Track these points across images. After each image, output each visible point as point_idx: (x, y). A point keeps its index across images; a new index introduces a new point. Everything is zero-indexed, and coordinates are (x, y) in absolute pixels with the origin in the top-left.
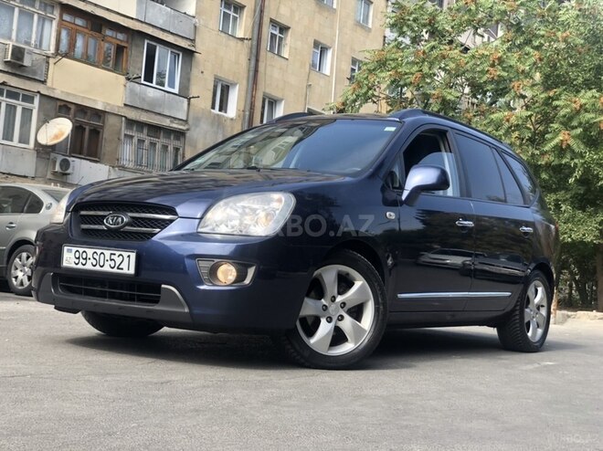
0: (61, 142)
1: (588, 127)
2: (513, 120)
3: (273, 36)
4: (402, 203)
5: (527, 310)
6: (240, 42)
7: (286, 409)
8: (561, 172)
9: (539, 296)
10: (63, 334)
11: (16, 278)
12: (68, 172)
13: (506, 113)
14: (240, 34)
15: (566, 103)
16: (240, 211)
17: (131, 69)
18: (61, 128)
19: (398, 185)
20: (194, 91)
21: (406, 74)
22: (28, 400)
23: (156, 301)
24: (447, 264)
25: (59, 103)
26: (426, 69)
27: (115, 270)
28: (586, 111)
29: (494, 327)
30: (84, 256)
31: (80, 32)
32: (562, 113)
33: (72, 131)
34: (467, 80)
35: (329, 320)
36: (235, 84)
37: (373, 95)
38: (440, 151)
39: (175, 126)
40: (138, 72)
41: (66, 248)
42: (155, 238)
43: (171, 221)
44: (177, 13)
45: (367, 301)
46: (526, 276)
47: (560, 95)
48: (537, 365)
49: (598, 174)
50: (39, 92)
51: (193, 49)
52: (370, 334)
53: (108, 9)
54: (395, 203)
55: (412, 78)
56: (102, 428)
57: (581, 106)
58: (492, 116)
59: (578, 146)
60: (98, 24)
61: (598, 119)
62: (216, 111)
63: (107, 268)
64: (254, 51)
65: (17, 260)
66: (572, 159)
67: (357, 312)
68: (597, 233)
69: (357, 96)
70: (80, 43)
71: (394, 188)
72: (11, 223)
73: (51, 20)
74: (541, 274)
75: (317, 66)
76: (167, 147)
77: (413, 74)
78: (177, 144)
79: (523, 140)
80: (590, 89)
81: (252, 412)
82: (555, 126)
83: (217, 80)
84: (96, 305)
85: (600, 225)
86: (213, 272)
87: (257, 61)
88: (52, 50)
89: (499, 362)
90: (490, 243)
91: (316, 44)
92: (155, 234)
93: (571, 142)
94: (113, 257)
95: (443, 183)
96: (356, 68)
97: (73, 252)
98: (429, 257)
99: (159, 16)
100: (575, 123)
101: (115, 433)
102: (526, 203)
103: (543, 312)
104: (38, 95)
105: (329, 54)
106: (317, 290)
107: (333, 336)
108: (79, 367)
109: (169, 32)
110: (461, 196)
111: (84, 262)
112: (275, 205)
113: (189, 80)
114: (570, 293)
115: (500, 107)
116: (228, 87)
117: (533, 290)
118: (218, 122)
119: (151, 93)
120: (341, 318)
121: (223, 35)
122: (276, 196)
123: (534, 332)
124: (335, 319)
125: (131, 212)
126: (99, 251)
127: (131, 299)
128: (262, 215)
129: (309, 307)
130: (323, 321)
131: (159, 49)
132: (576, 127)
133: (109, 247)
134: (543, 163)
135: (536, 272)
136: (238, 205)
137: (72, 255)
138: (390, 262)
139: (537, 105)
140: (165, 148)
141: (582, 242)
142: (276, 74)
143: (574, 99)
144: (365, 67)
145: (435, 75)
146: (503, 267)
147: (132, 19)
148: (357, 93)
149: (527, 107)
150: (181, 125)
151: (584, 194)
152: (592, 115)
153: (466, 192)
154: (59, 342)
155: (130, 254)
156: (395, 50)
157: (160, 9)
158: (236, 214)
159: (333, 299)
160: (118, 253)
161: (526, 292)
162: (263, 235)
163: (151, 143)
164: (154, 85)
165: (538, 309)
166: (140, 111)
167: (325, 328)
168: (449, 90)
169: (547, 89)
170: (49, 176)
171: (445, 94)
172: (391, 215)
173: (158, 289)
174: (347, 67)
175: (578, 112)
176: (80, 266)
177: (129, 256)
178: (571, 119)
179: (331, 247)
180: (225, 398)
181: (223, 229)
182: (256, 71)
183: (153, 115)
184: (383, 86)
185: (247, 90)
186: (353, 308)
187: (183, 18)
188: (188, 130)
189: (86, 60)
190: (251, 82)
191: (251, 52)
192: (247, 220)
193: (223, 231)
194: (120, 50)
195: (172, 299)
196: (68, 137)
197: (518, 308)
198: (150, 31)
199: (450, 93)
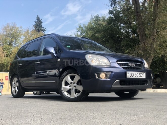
41: (127, 72)
63: (139, 77)
94: (140, 74)
97: (130, 73)
133: (139, 71)
155: (144, 73)
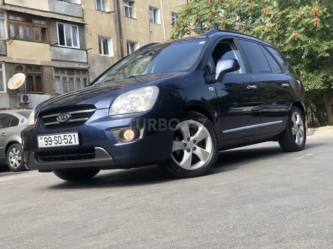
0: (21, 87)
1: (307, 26)
2: (266, 30)
3: (126, 8)
4: (216, 81)
5: (293, 129)
6: (108, 15)
7: (175, 199)
8: (296, 54)
9: (298, 120)
10: (46, 185)
11: (12, 162)
12: (28, 102)
13: (262, 27)
14: (108, 10)
15: (293, 15)
16: (130, 100)
17: (52, 40)
18: (20, 79)
19: (212, 72)
20: (88, 46)
21: (203, 15)
22: (36, 219)
23: (93, 157)
24: (243, 112)
25: (16, 65)
26: (213, 10)
27: (68, 144)
28: (305, 18)
29: (276, 141)
30: (50, 140)
31: (20, 24)
32: (292, 21)
33: (26, 79)
34: (237, 12)
35: (189, 151)
36: (110, 38)
37: (187, 30)
38: (231, 50)
39: (81, 67)
40: (55, 40)
41: (39, 137)
42: (86, 123)
43: (93, 112)
44: (71, 4)
45: (207, 137)
46: (289, 111)
47: (289, 11)
48: (304, 157)
49: (317, 51)
50: (4, 61)
51: (84, 23)
52: (212, 155)
53: (33, 9)
54: (212, 82)
55: (207, 17)
56: (80, 225)
57: (301, 16)
58: (254, 30)
59: (303, 38)
60: (29, 18)
61: (312, 21)
62: (103, 55)
63: (63, 144)
64: (117, 18)
65: (11, 153)
66: (302, 45)
67: (202, 144)
68: (322, 83)
69: (179, 32)
70: (21, 31)
71: (210, 74)
72: (4, 134)
73: (3, 20)
74: (297, 108)
75: (153, 21)
76: (79, 79)
77: (207, 14)
78: (85, 76)
79: (273, 40)
80: (305, 5)
81: (158, 204)
82: (289, 28)
83: (100, 37)
84: (61, 165)
85: (323, 79)
86: (121, 135)
87: (120, 23)
88: (7, 37)
89: (283, 158)
90: (265, 97)
91: (151, 8)
92: (86, 121)
93: (299, 36)
94: (65, 137)
95: (236, 67)
96: (175, 18)
97: (44, 138)
98: (234, 110)
99: (62, 8)
100: (300, 26)
101: (88, 226)
102: (283, 71)
103: (302, 128)
104: (4, 63)
105: (159, 12)
106: (179, 135)
107: (192, 159)
108: (59, 199)
109: (69, 16)
110: (247, 72)
111: (50, 143)
112: (148, 93)
113: (84, 40)
114: (313, 119)
115: (258, 24)
116: (107, 40)
117: (294, 117)
118: (104, 60)
119: (65, 51)
120: (195, 149)
121: (98, 12)
122: (148, 88)
123: (299, 139)
124: (191, 150)
125: (71, 111)
126: (57, 136)
127: (79, 158)
128: (142, 100)
129: (177, 146)
130: (185, 152)
131: (65, 26)
132: (301, 28)
133: (62, 132)
134: (286, 50)
135: (294, 107)
136: (128, 97)
137: (43, 141)
138: (216, 115)
139: (277, 19)
140: (78, 79)
141: (315, 90)
142: (132, 28)
143: (297, 12)
144: (180, 16)
145: (219, 12)
146: (275, 108)
147: (47, 12)
148: (178, 30)
149: (272, 21)
150: (85, 65)
151: (312, 63)
152: (309, 20)
153: (249, 70)
154: (44, 189)
155: (74, 134)
156: (194, 3)
157: (62, 4)
158: (128, 102)
159: (189, 139)
160: (68, 135)
161: (291, 119)
162: (145, 110)
163: (70, 78)
164: (66, 46)
165: (299, 127)
166: (61, 62)
167: (187, 156)
168: (228, 19)
169: (282, 9)
170: (18, 106)
171: (227, 22)
172: (211, 89)
173: (93, 150)
174: (169, 18)
175: (300, 19)
176: (48, 146)
177: (74, 135)
178: (297, 24)
179: (182, 111)
180: (141, 200)
181: (122, 112)
182: (120, 29)
183: (68, 63)
184: (192, 24)
185: (117, 40)
186: (200, 142)
187: (75, 7)
188: (89, 67)
189: (26, 39)
190: (119, 35)
191: (116, 19)
192: (134, 104)
193: (123, 113)
194: (44, 30)
195: (102, 154)
196: (24, 83)
197: (288, 128)
198: (58, 17)
199: (229, 21)
